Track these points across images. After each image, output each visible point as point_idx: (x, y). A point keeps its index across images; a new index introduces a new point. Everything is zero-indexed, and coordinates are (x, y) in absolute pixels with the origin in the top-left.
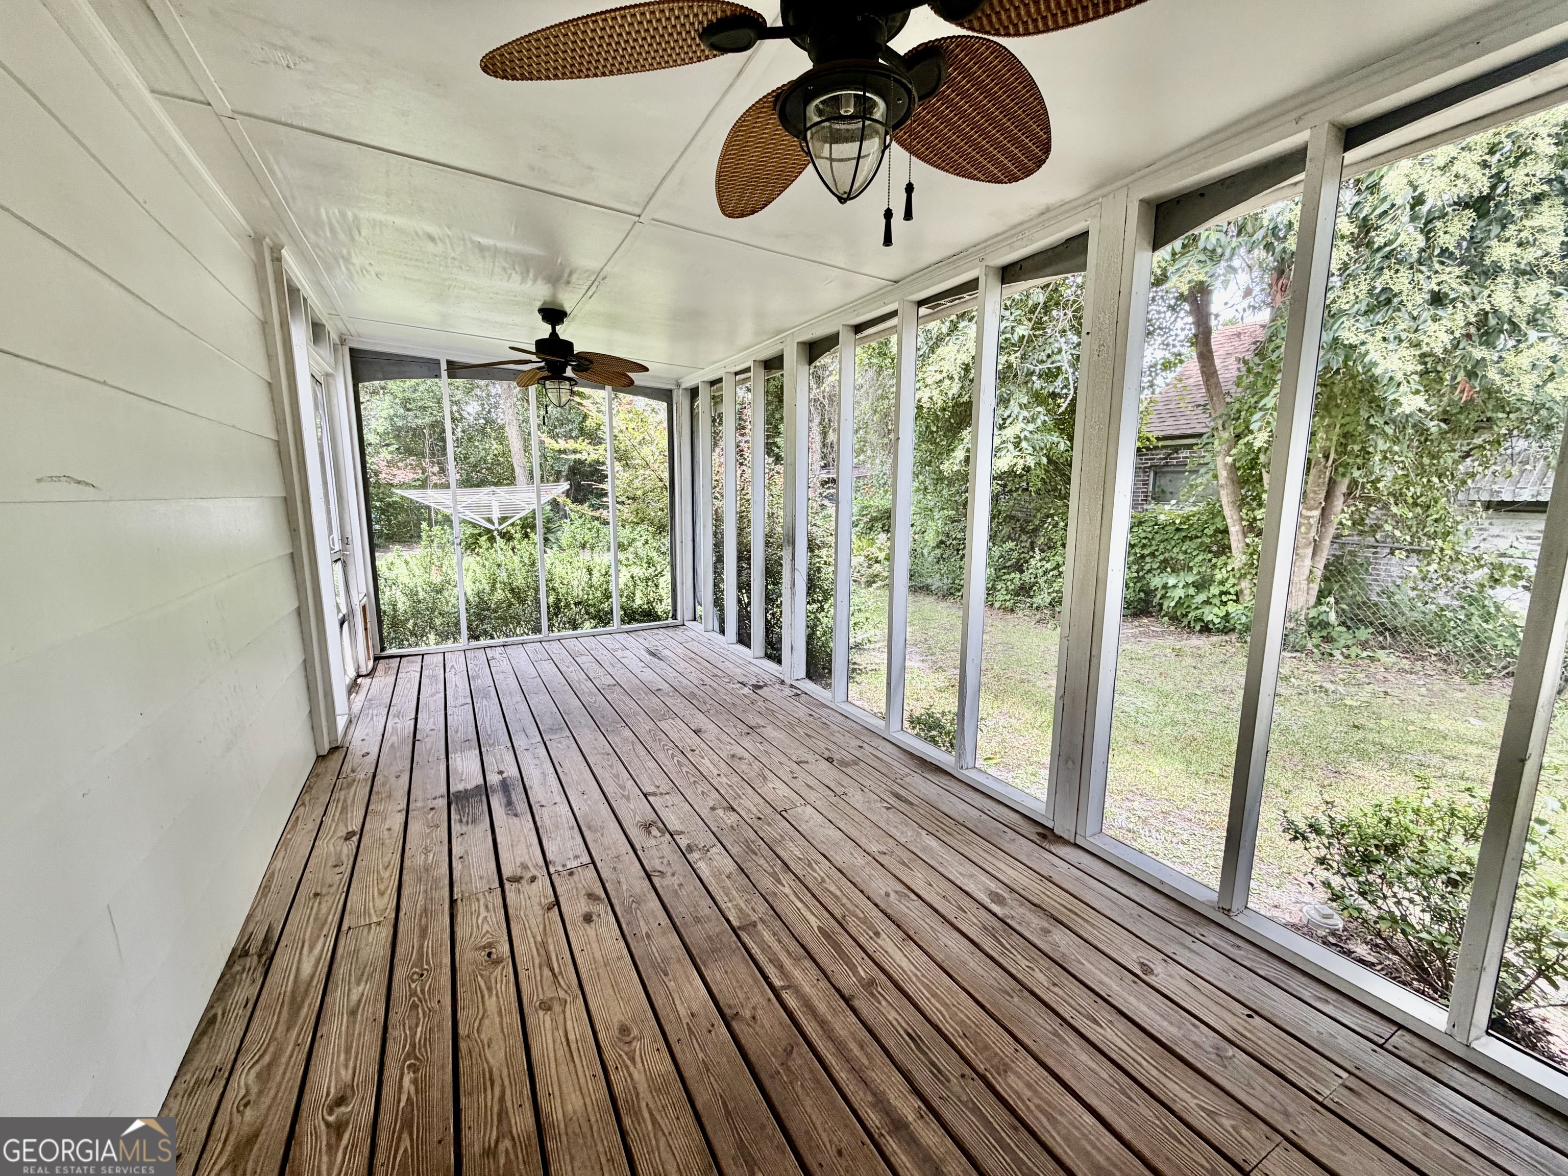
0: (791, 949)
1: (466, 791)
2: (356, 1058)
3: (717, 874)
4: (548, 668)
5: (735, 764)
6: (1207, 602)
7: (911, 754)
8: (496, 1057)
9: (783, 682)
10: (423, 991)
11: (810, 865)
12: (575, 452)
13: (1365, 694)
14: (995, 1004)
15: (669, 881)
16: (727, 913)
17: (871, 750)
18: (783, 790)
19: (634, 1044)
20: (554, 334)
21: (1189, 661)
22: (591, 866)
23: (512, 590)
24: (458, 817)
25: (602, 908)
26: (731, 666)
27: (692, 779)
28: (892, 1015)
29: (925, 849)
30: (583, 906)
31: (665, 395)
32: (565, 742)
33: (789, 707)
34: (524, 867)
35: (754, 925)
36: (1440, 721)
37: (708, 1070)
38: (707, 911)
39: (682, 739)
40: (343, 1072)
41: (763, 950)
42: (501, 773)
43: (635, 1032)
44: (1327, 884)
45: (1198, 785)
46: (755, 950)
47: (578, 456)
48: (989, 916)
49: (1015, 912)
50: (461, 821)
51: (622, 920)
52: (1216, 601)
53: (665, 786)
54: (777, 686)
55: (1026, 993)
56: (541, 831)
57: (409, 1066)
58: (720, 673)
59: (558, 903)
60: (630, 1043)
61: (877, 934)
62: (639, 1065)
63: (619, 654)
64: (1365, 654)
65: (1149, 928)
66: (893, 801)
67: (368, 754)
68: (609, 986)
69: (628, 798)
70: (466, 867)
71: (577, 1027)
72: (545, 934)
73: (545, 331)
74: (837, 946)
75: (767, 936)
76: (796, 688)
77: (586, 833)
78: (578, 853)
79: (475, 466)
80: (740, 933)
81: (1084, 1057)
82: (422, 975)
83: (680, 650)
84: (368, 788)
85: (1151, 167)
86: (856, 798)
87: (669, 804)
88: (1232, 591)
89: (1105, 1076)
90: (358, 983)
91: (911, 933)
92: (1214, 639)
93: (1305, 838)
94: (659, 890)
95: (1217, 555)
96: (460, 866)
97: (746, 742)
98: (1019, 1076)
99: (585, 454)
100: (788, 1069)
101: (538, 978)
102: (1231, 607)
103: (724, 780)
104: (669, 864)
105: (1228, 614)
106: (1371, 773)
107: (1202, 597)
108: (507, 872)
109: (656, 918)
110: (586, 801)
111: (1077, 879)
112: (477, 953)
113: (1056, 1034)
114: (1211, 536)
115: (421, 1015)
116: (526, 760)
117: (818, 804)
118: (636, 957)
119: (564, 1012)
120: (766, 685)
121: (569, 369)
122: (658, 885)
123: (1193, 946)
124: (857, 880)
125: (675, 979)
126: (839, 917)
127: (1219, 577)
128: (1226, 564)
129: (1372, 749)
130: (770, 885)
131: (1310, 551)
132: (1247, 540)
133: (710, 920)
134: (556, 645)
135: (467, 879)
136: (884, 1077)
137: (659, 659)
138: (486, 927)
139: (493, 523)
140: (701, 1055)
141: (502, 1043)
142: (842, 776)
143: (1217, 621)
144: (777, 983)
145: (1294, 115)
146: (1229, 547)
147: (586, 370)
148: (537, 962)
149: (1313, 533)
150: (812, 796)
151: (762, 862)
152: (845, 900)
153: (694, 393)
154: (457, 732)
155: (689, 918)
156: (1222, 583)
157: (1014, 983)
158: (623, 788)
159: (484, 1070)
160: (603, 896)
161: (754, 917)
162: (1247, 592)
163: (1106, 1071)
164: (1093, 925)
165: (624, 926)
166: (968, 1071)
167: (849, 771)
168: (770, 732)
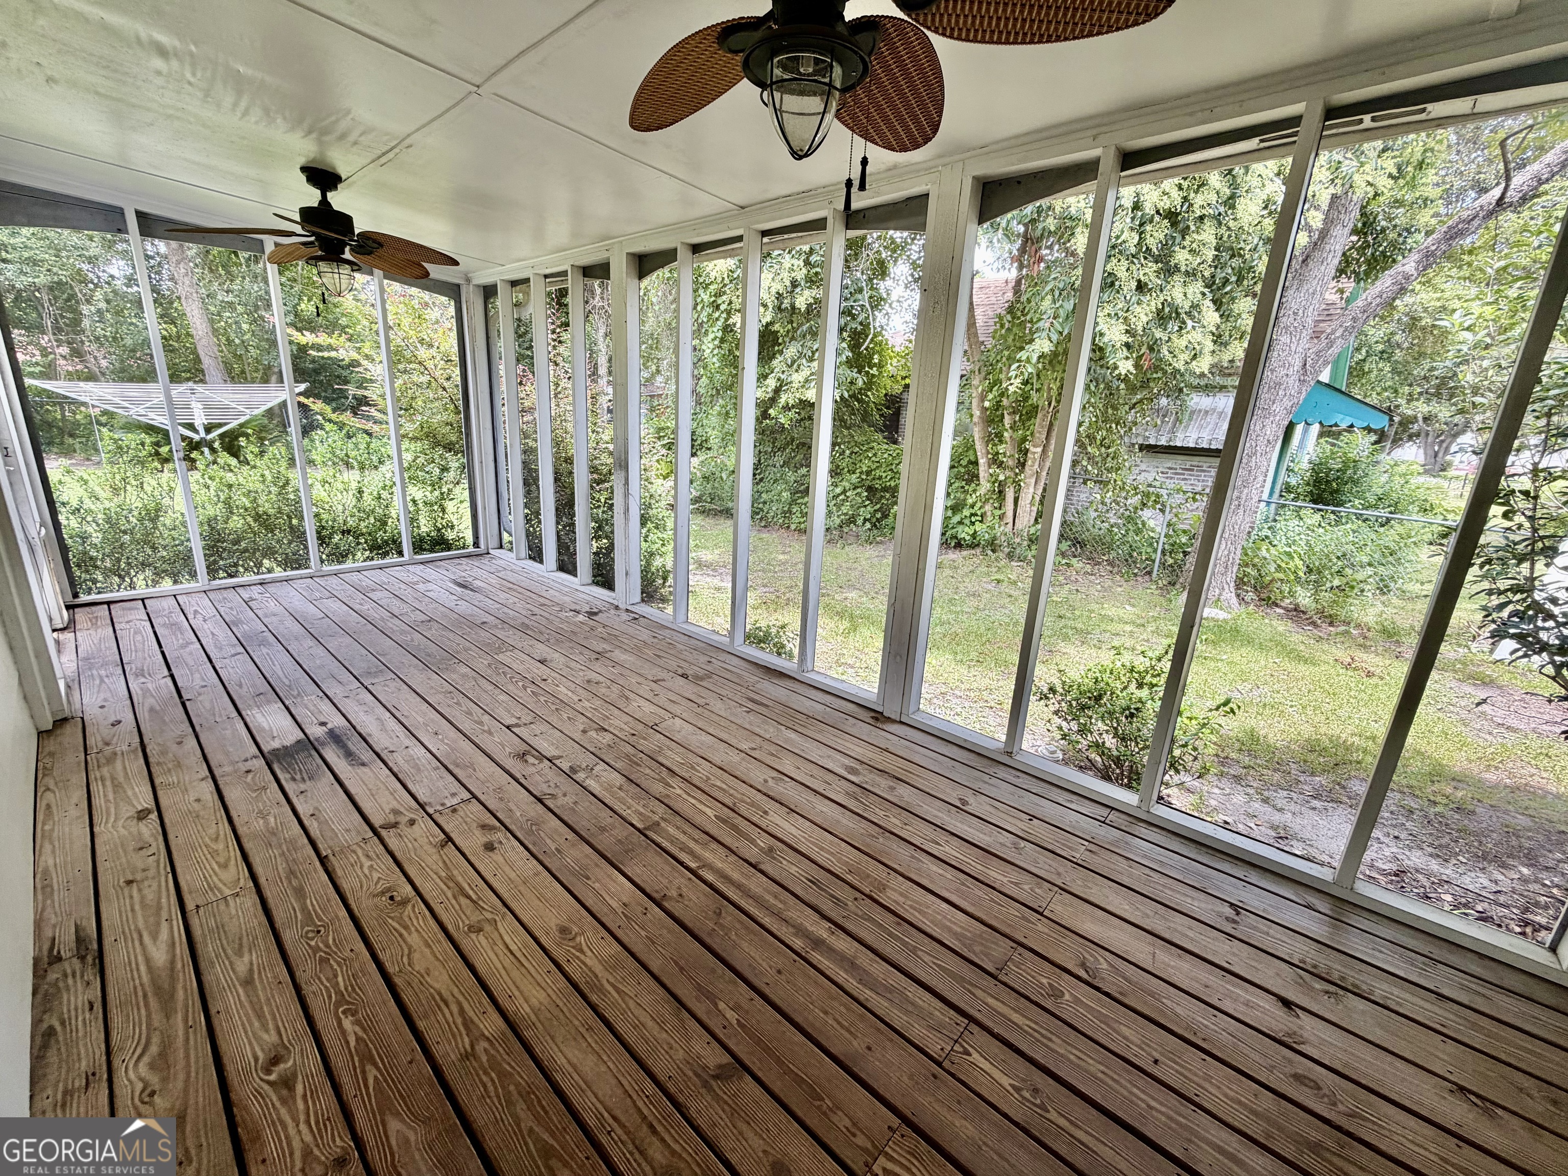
0: (697, 837)
1: (285, 748)
2: (274, 1018)
3: (609, 788)
4: (334, 606)
5: (593, 688)
6: (960, 523)
7: (756, 664)
8: (440, 981)
9: (617, 608)
10: (328, 946)
11: (693, 768)
12: (330, 348)
13: (1064, 592)
14: (868, 845)
15: (561, 801)
16: (630, 819)
17: (720, 663)
18: (648, 708)
19: (578, 939)
20: (324, 201)
21: (948, 572)
22: (474, 800)
23: (257, 517)
24: (288, 776)
25: (501, 835)
26: (557, 594)
27: (553, 707)
28: (793, 870)
29: (787, 740)
30: (481, 838)
31: (453, 291)
32: (392, 685)
33: (631, 631)
34: (396, 812)
35: (658, 824)
36: (1111, 611)
37: (653, 943)
38: (609, 820)
39: (528, 670)
40: (265, 1036)
41: (672, 842)
42: (323, 724)
43: (575, 929)
44: (1060, 728)
45: (963, 670)
46: (665, 844)
47: (333, 354)
48: (849, 784)
49: (866, 778)
50: (294, 779)
51: (526, 842)
52: (967, 521)
53: (527, 718)
54: (613, 612)
55: (888, 834)
56: (400, 776)
57: (344, 1012)
58: (547, 602)
59: (450, 839)
60: (574, 938)
61: (766, 813)
62: (589, 953)
63: (421, 587)
64: (1064, 562)
65: (961, 774)
66: (750, 705)
67: (119, 722)
68: (535, 899)
69: (490, 733)
70: (323, 823)
71: (516, 939)
72: (448, 868)
73: (312, 197)
74: (735, 827)
75: (671, 830)
76: (632, 612)
77: (456, 771)
78: (454, 791)
79: (133, 351)
80: (648, 833)
81: (935, 868)
82: (319, 932)
83: (494, 580)
84: (142, 761)
85: (984, 149)
86: (718, 706)
87: (538, 732)
88: (979, 513)
89: (949, 877)
90: (240, 953)
91: (793, 807)
92: (965, 553)
93: (1047, 698)
94: (556, 810)
95: (968, 482)
96: (315, 824)
97: (597, 666)
98: (895, 890)
99: (341, 351)
100: (722, 926)
101: (457, 907)
102: (978, 527)
103: (587, 704)
104: (557, 786)
105: (975, 532)
106: (1070, 650)
107: (956, 519)
108: (377, 821)
109: (560, 835)
110: (442, 741)
111: (907, 747)
112: (376, 900)
113: (913, 857)
114: (965, 467)
115: (336, 966)
116: (350, 708)
117: (684, 715)
118: (554, 870)
119: (497, 930)
120: (600, 611)
121: (347, 249)
122: (552, 806)
123: (990, 781)
124: (738, 773)
125: (598, 880)
126: (731, 805)
127: (970, 501)
128: (975, 491)
129: (1070, 633)
130: (662, 789)
131: (1033, 480)
132: (991, 471)
133: (615, 827)
134: (334, 580)
135: (329, 834)
136: (798, 913)
137: (472, 590)
138: (376, 875)
139: (196, 431)
140: (643, 933)
141: (441, 969)
142: (700, 688)
143: (967, 538)
144: (693, 865)
145: (1095, 132)
146: (977, 477)
147: (370, 253)
148: (449, 894)
149: (1036, 466)
150: (677, 709)
151: (648, 771)
152: (732, 791)
153: (489, 292)
154: (241, 686)
155: (593, 829)
156: (972, 506)
157: (877, 828)
158: (481, 723)
159: (431, 994)
160: (498, 824)
161: (656, 818)
162: (989, 514)
163: (950, 874)
164: (924, 779)
165: (530, 846)
166: (858, 895)
167: (703, 683)
168: (618, 655)
